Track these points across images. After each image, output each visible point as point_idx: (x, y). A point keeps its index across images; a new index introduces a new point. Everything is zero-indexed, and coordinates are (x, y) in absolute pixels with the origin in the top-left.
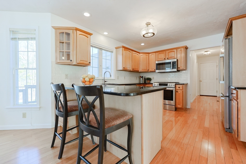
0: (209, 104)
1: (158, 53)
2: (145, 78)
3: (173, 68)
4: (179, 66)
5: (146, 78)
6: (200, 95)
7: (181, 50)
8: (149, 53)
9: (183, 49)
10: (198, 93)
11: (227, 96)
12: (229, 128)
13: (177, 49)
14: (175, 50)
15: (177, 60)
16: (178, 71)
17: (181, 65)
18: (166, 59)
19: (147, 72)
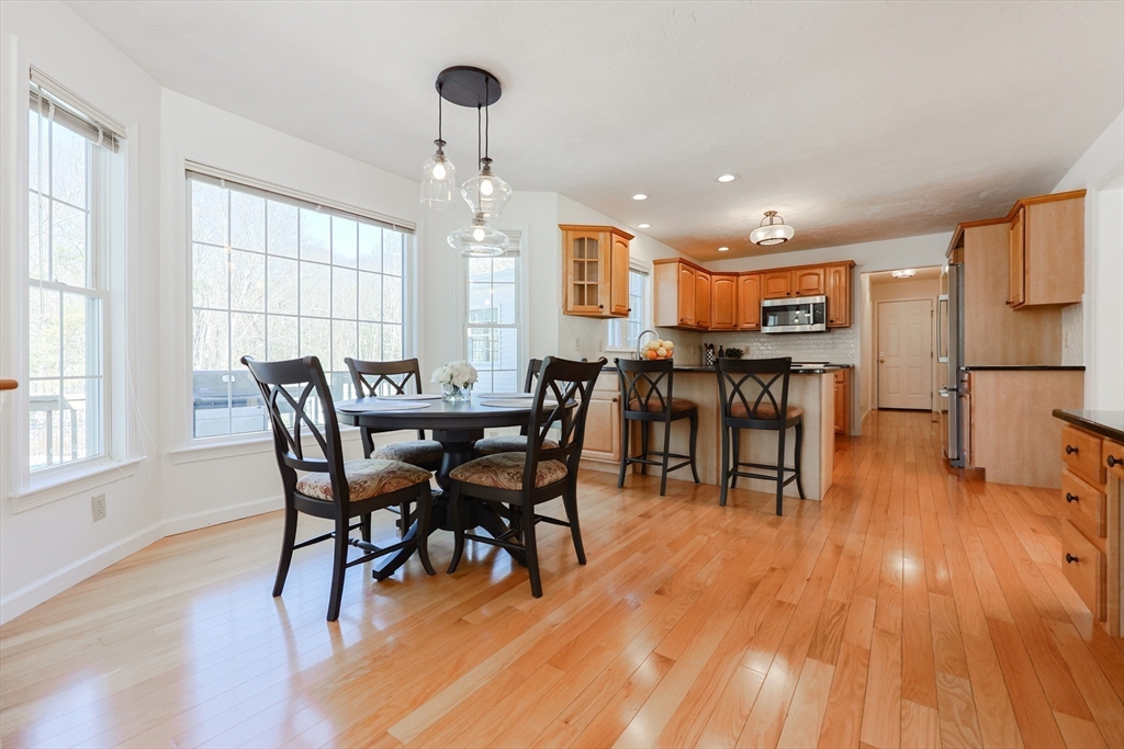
0: (912, 427)
1: (768, 276)
2: (721, 350)
3: (815, 323)
4: (832, 317)
5: (725, 349)
6: (880, 409)
7: (837, 271)
8: (737, 275)
9: (842, 269)
10: (873, 401)
11: (953, 390)
12: (958, 459)
13: (824, 266)
14: (821, 271)
15: (827, 298)
16: (829, 329)
17: (836, 313)
18: (794, 293)
19: (733, 330)
